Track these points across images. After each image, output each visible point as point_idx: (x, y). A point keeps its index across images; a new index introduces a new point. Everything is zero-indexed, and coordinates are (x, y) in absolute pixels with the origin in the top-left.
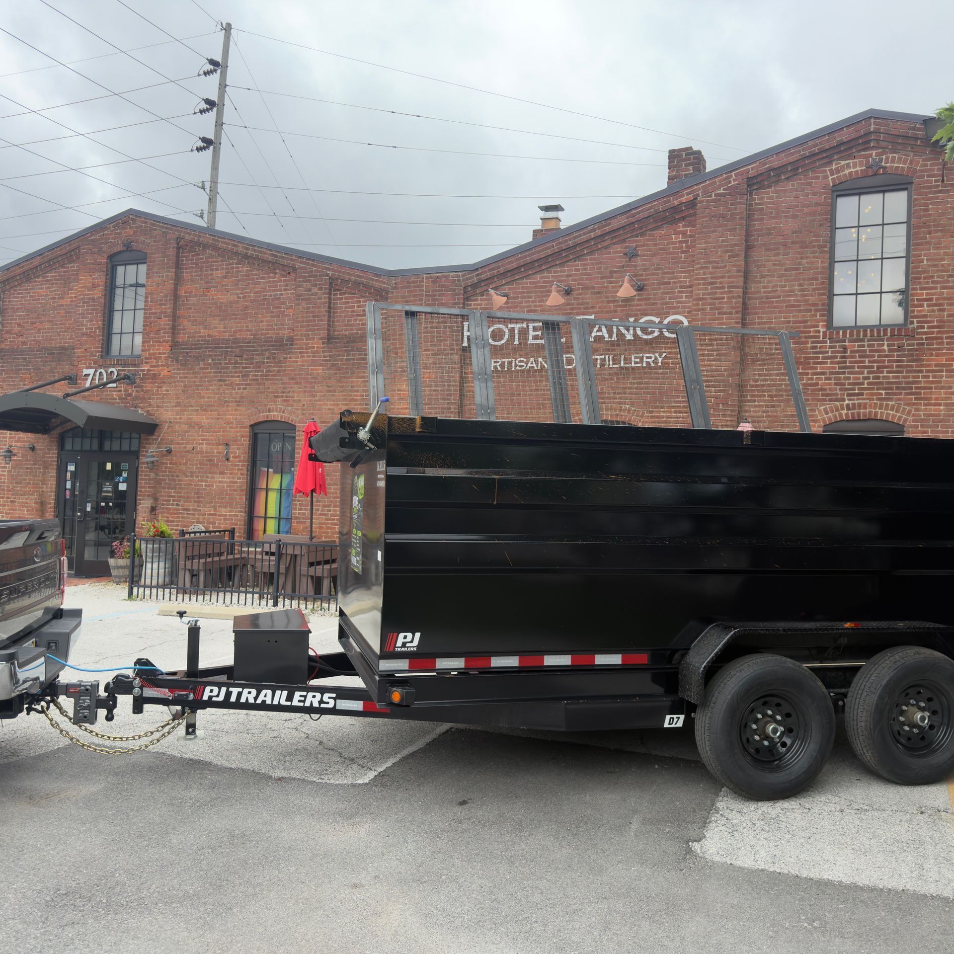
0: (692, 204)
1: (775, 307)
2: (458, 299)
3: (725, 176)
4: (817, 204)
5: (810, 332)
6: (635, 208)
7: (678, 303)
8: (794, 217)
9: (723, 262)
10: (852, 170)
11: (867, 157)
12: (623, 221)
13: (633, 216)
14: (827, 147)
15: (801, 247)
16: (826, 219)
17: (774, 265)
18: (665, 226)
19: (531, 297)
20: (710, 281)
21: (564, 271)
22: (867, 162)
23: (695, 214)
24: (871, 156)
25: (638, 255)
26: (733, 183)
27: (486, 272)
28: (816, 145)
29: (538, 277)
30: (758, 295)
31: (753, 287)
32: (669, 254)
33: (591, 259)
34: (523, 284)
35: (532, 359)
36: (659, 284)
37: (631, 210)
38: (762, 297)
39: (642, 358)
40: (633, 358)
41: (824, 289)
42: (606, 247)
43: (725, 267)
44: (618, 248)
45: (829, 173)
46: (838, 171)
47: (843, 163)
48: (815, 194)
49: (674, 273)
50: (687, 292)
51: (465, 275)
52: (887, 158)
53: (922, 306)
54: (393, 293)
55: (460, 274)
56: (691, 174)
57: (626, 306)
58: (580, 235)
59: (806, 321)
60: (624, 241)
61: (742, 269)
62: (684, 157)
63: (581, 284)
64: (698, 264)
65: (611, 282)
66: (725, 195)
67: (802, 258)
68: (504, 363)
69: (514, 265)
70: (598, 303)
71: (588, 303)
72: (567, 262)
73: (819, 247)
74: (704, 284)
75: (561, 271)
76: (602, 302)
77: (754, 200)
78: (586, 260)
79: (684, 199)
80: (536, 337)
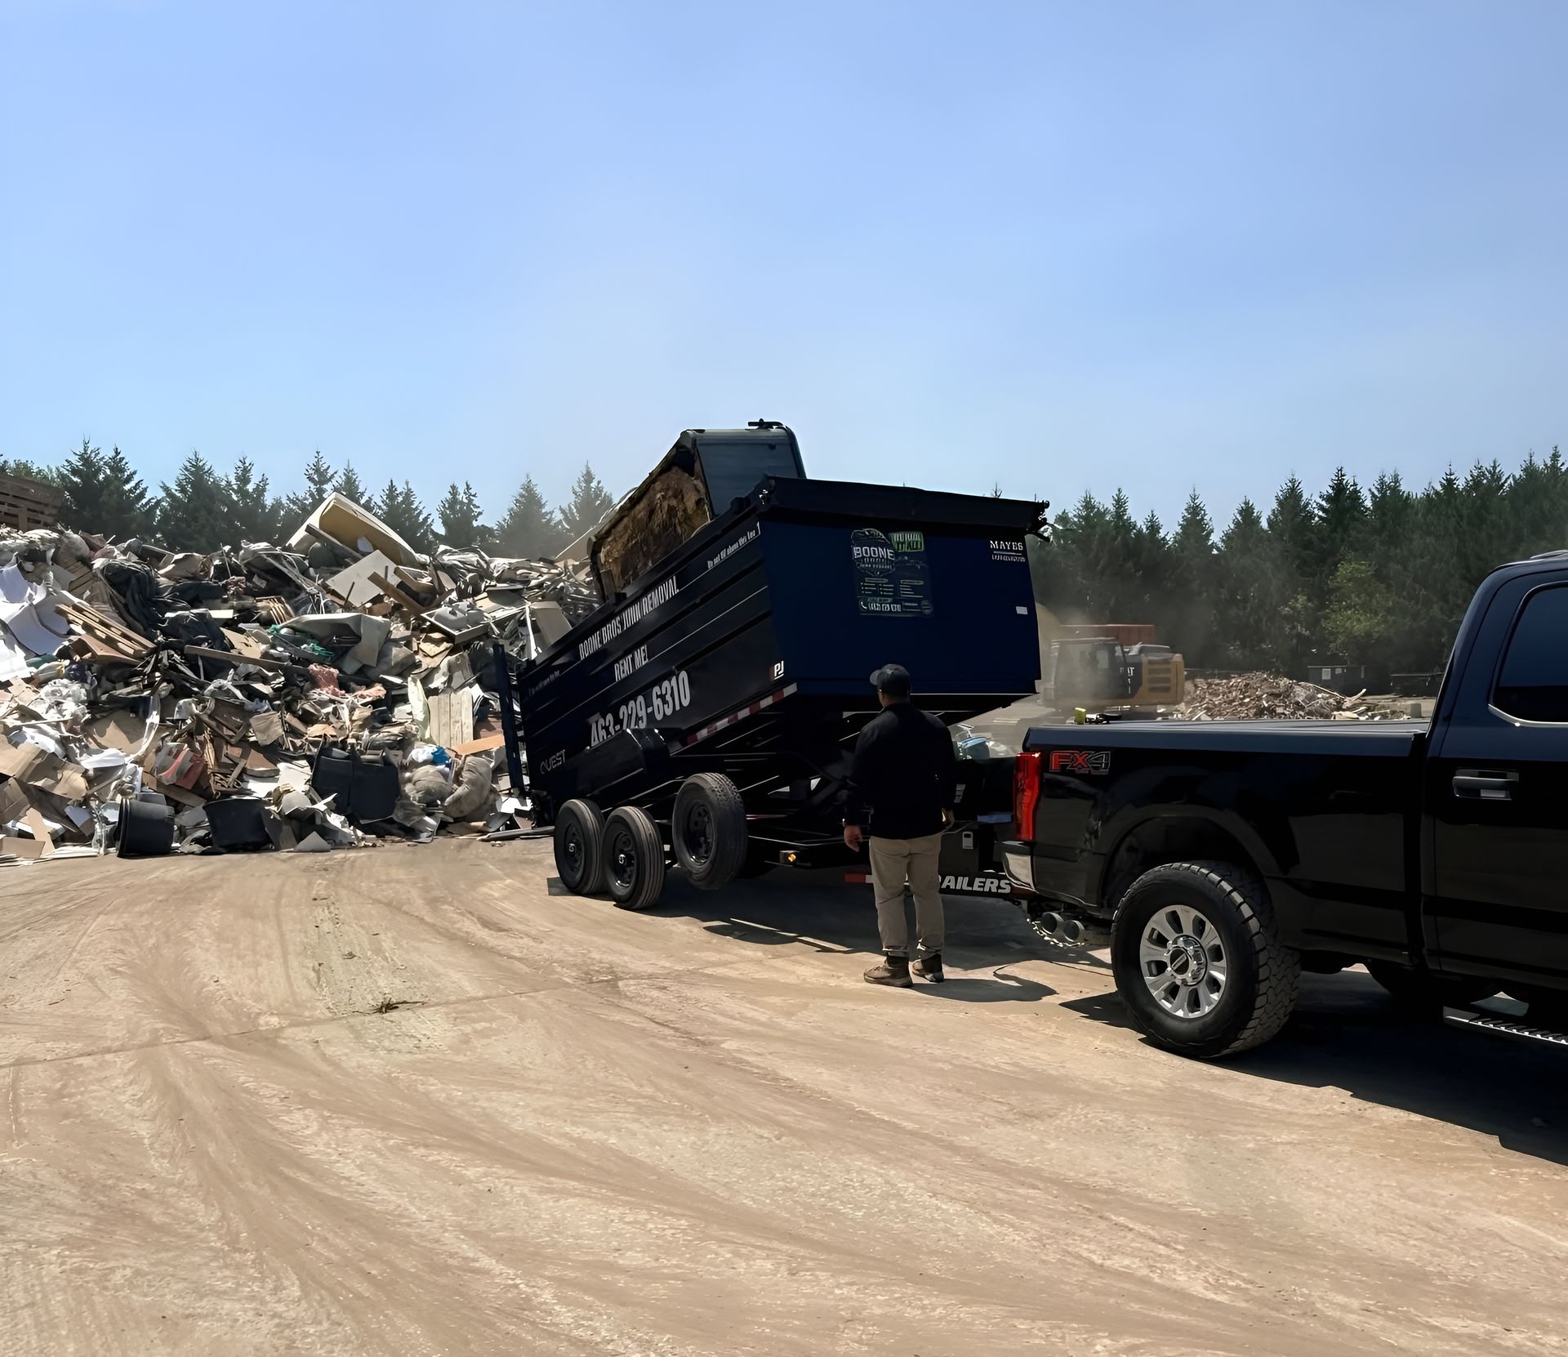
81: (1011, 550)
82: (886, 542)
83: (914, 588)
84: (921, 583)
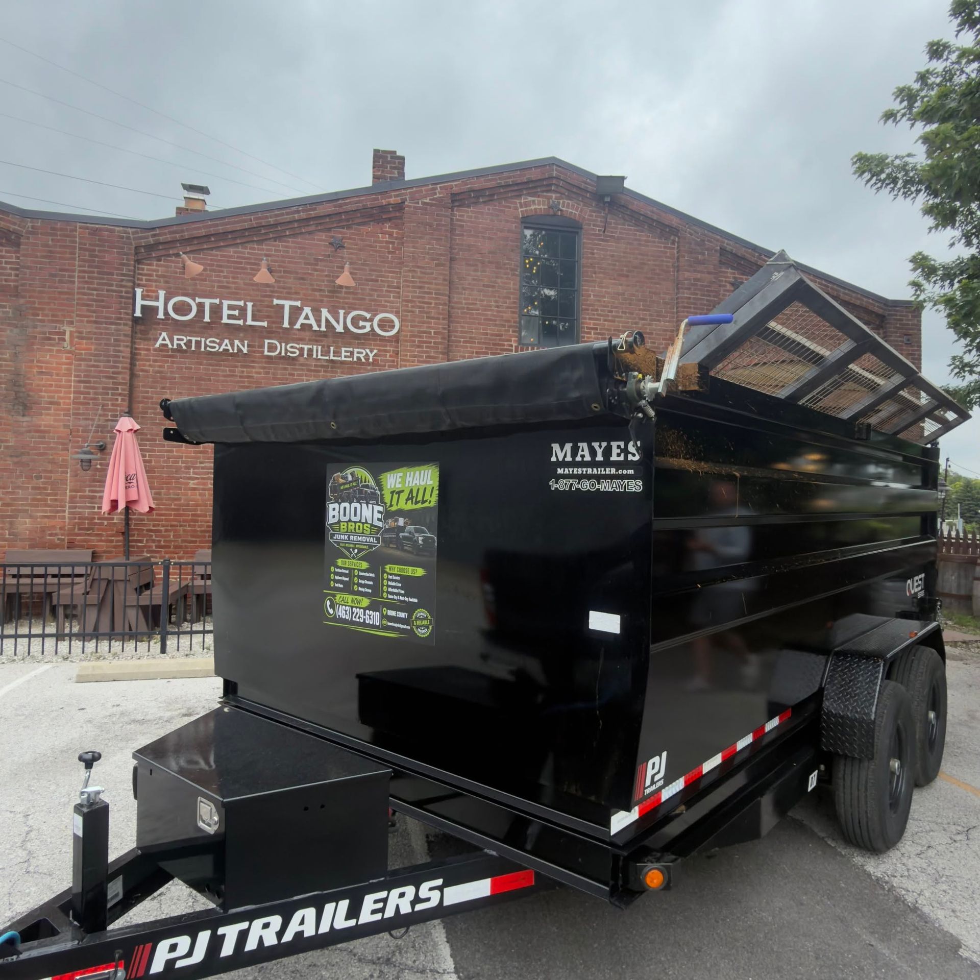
0: (400, 207)
1: (474, 319)
2: (128, 260)
3: (430, 187)
4: (509, 231)
5: (504, 345)
6: (343, 199)
7: (386, 301)
8: (490, 239)
9: (430, 268)
10: (537, 207)
11: (549, 198)
12: (329, 209)
13: (340, 206)
14: (519, 181)
15: (497, 268)
16: (517, 246)
17: (474, 280)
18: (372, 223)
19: (222, 272)
20: (418, 285)
21: (263, 250)
22: (549, 203)
23: (401, 218)
24: (551, 197)
25: (344, 247)
26: (438, 195)
27: (165, 234)
28: (510, 177)
29: (231, 251)
30: (460, 305)
31: (456, 297)
32: (376, 251)
33: (293, 242)
34: (212, 255)
35: (226, 341)
36: (367, 280)
37: (338, 199)
38: (463, 308)
39: (352, 353)
40: (343, 351)
41: (515, 308)
42: (310, 233)
43: (432, 273)
44: (323, 236)
45: (518, 205)
46: (527, 204)
47: (530, 199)
48: (507, 221)
49: (381, 271)
50: (395, 292)
51: (136, 233)
52: (564, 203)
53: (590, 333)
54: (28, 238)
55: (130, 230)
56: (396, 178)
57: (333, 297)
58: (282, 214)
59: (501, 335)
60: (329, 230)
61: (448, 278)
62: (389, 159)
63: (284, 267)
64: (407, 266)
65: (316, 270)
66: (431, 205)
67: (497, 277)
68: (190, 341)
69: (203, 232)
70: (303, 289)
71: (290, 288)
72: (266, 240)
73: (512, 270)
74: (413, 287)
75: (258, 249)
76: (307, 289)
77: (455, 215)
78: (288, 242)
79: (392, 200)
80: (230, 317)
81: (607, 463)
82: (374, 494)
83: (407, 583)
84: (420, 572)
